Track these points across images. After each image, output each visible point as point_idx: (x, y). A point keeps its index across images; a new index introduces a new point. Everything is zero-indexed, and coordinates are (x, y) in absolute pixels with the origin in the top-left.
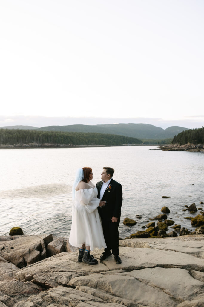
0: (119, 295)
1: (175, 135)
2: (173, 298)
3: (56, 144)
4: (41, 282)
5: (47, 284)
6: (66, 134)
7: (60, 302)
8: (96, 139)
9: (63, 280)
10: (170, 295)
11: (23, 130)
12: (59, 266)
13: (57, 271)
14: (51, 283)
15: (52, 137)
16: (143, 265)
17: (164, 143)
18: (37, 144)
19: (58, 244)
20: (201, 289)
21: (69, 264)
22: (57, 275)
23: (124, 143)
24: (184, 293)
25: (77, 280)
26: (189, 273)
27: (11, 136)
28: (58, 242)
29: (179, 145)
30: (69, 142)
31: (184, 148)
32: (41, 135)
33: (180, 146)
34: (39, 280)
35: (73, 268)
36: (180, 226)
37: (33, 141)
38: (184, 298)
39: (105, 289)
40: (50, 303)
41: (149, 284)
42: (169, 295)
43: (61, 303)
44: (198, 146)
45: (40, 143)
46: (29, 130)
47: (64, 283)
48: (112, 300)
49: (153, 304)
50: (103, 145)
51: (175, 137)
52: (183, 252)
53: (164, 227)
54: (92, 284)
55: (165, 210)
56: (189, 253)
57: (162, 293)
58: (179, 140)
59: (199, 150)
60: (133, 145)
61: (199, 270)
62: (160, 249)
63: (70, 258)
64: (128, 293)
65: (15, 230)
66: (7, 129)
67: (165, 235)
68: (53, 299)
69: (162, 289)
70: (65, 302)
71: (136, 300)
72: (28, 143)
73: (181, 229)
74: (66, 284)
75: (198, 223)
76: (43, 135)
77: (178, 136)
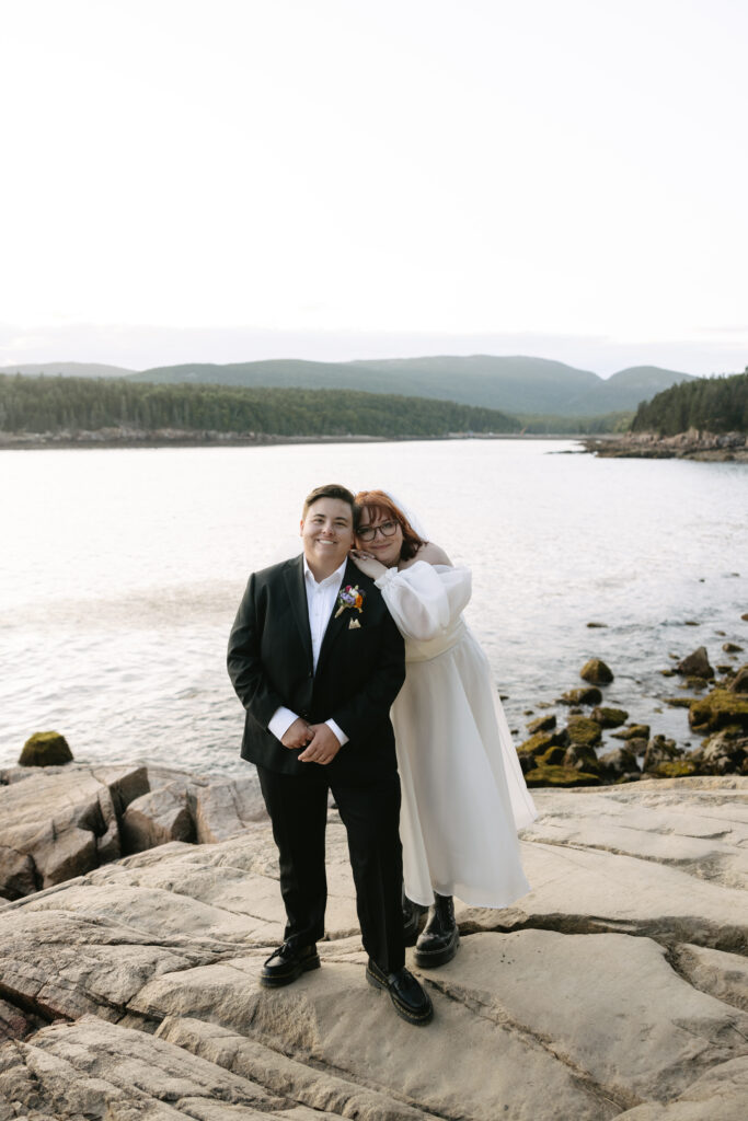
0: (345, 1065)
1: (641, 400)
2: (587, 1084)
3: (204, 433)
4: (21, 991)
5: (46, 1002)
6: (239, 396)
7: (67, 1102)
8: (350, 412)
9: (115, 985)
10: (574, 1067)
11: (81, 379)
12: (120, 913)
13: (99, 942)
14: (60, 998)
15: (187, 408)
16: (470, 919)
17: (601, 427)
18: (133, 434)
19: (164, 807)
20: (715, 1039)
21: (159, 908)
22: (95, 961)
23: (452, 430)
24: (638, 1058)
25: (169, 989)
26: (666, 956)
27: (33, 400)
28: (164, 800)
29: (656, 437)
30: (248, 426)
31: (674, 447)
32: (147, 398)
33: (661, 438)
34: (15, 983)
35: (173, 925)
36: (648, 728)
37: (116, 421)
38: (637, 1084)
39: (290, 1034)
40: (17, 1106)
41: (485, 1010)
42: (569, 1069)
43: (68, 1108)
44: (727, 439)
45: (142, 427)
46: (101, 379)
47: (115, 998)
48: (307, 1091)
49: (494, 1110)
50: (376, 435)
51: (643, 408)
52: (648, 859)
53: (590, 735)
54: (235, 1009)
55: (594, 671)
56: (672, 860)
57: (538, 1057)
58: (658, 418)
59: (729, 454)
60: (486, 435)
61: (711, 940)
62: (553, 843)
63: (171, 880)
64: (389, 1054)
65: (41, 744)
66: (19, 376)
67: (590, 761)
68: (37, 1088)
69: (540, 1039)
70: (90, 1105)
71: (417, 1089)
72: (98, 428)
73: (652, 739)
74: (125, 1004)
75: (712, 720)
76: (155, 399)
77: (653, 402)
